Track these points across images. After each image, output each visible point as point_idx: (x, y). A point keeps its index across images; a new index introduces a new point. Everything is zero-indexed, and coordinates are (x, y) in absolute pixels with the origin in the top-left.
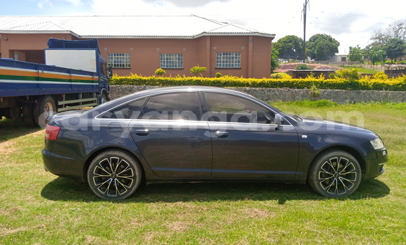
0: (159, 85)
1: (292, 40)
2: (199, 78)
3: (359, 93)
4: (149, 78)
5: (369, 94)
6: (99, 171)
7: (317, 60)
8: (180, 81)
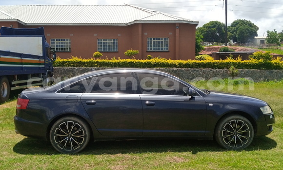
0: (97, 66)
1: (215, 25)
2: (132, 60)
3: (272, 72)
4: (88, 60)
5: (280, 73)
6: (59, 132)
7: (239, 43)
8: (115, 63)
